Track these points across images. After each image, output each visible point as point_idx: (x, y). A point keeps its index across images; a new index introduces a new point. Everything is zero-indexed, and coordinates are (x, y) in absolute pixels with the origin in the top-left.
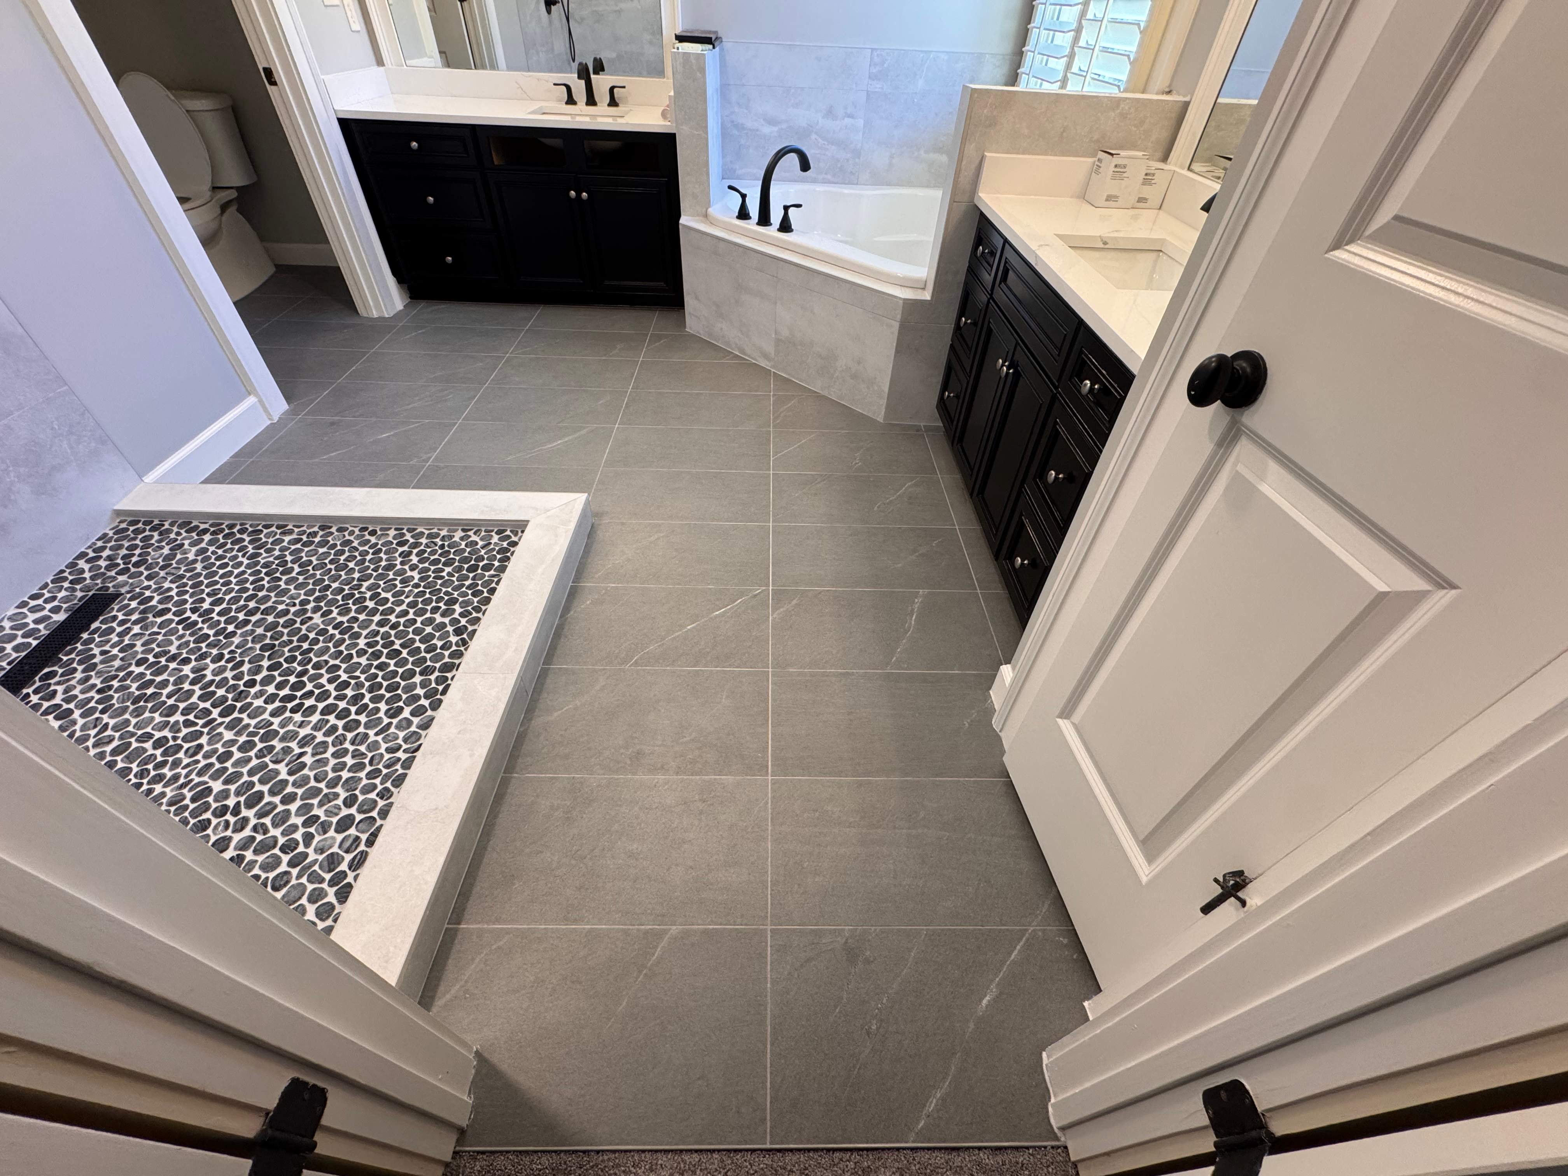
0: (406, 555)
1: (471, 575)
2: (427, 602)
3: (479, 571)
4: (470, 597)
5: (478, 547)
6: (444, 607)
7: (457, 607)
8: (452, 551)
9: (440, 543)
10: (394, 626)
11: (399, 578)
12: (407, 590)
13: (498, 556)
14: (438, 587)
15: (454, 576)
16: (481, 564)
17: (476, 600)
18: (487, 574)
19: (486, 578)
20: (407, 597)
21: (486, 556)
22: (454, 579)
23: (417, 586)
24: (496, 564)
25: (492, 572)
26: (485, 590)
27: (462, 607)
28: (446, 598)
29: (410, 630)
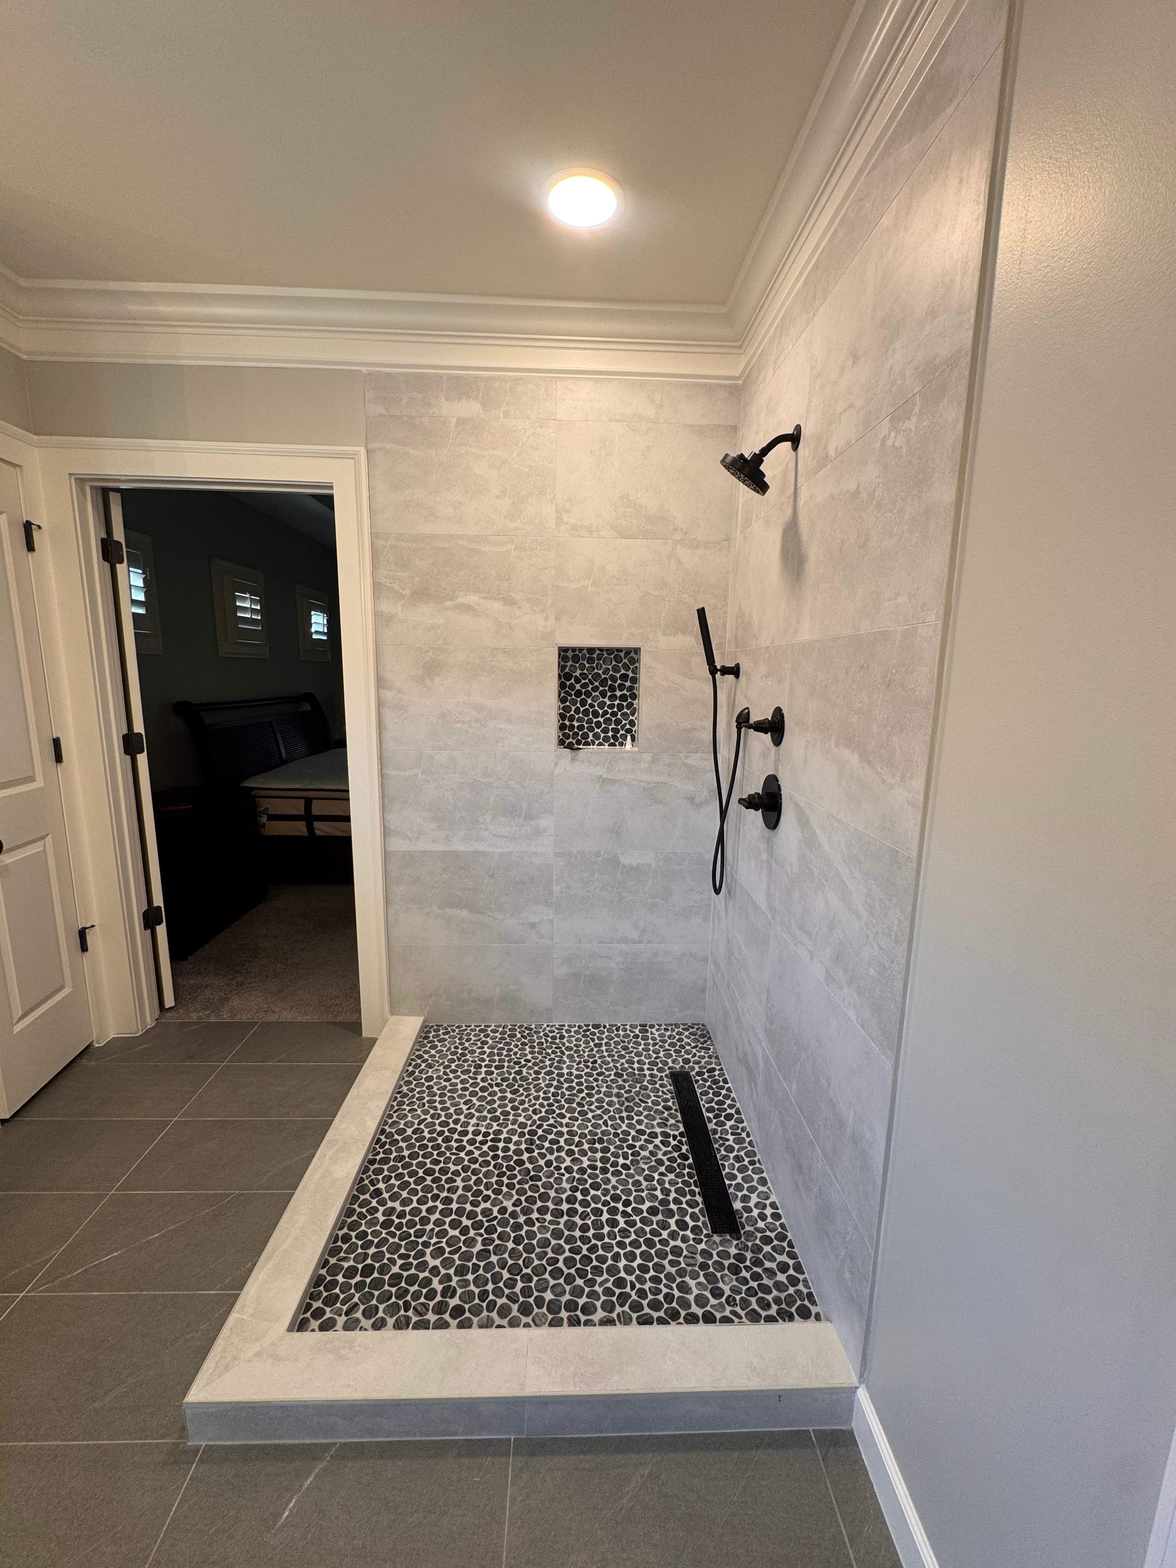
0: (448, 1292)
1: (369, 1261)
2: (411, 1224)
3: (360, 1266)
4: (369, 1231)
5: (362, 1307)
6: (394, 1218)
7: (382, 1219)
8: (393, 1300)
9: (410, 1313)
10: (435, 1198)
11: (446, 1255)
12: (434, 1240)
13: (337, 1291)
14: (403, 1243)
15: (388, 1259)
16: (358, 1278)
17: (363, 1228)
18: (351, 1263)
19: (352, 1256)
20: (433, 1230)
21: (353, 1291)
22: (387, 1256)
23: (426, 1244)
24: (340, 1279)
25: (346, 1265)
26: (354, 1240)
27: (376, 1218)
28: (392, 1229)
29: (420, 1194)
